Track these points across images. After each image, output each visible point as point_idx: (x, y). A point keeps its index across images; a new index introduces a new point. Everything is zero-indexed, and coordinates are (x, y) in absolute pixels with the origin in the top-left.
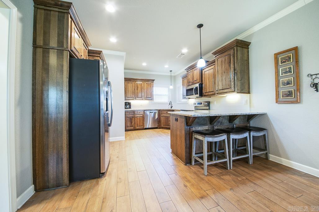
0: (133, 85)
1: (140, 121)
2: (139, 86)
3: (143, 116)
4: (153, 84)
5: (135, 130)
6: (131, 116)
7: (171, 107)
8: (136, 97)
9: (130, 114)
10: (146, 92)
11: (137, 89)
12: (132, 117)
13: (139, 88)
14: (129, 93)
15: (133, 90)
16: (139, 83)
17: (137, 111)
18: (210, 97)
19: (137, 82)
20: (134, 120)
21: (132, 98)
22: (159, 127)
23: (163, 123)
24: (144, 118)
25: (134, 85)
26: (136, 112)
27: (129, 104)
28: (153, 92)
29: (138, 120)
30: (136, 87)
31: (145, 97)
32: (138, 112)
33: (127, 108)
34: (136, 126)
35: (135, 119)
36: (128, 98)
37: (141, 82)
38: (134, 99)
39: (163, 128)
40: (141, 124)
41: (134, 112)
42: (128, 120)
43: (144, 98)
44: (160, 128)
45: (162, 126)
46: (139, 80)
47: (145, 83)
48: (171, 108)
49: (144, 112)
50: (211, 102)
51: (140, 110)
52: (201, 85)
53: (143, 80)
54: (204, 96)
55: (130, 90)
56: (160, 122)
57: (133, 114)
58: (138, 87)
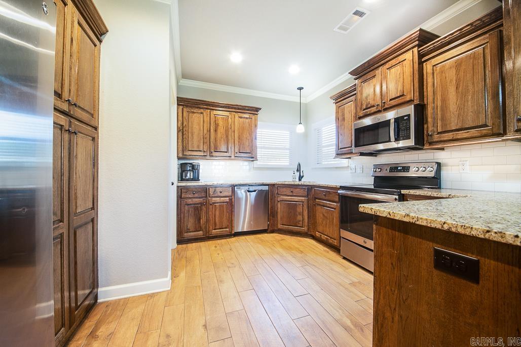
0: (205, 120)
1: (221, 212)
2: (221, 123)
3: (231, 200)
4: (256, 120)
5: (208, 238)
6: (197, 201)
7: (300, 178)
8: (211, 151)
9: (196, 195)
10: (239, 139)
11: (216, 131)
12: (201, 204)
13: (219, 127)
14: (193, 138)
15: (205, 131)
16: (221, 113)
17: (215, 187)
18: (443, 149)
19: (215, 112)
20: (207, 213)
21: (202, 154)
22: (270, 229)
23: (281, 219)
24: (231, 205)
25: (207, 119)
26: (211, 191)
27: (194, 168)
28: (256, 139)
29: (217, 213)
30: (212, 123)
31: (237, 150)
32: (218, 190)
33: (188, 180)
34: (211, 228)
35: (207, 209)
36: (190, 153)
37: (227, 114)
38: (208, 157)
39: (280, 231)
40: (225, 223)
41: (205, 190)
42: (189, 211)
43: (233, 153)
44: (272, 232)
45: (280, 226)
46: (221, 107)
47: (237, 115)
48: (300, 180)
49: (233, 191)
50: (446, 165)
51: (221, 186)
52: (421, 109)
53: (232, 108)
54: (431, 144)
55: (196, 131)
56: (273, 217)
57: (203, 194)
58: (217, 125)
